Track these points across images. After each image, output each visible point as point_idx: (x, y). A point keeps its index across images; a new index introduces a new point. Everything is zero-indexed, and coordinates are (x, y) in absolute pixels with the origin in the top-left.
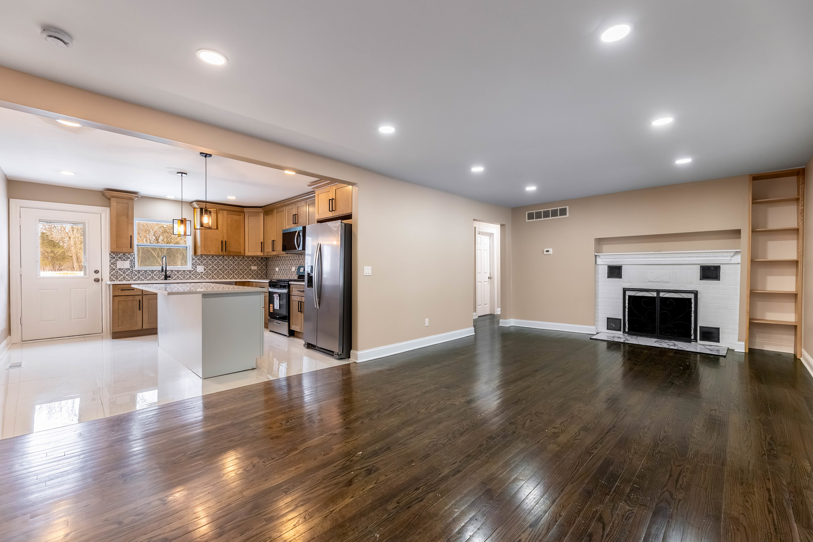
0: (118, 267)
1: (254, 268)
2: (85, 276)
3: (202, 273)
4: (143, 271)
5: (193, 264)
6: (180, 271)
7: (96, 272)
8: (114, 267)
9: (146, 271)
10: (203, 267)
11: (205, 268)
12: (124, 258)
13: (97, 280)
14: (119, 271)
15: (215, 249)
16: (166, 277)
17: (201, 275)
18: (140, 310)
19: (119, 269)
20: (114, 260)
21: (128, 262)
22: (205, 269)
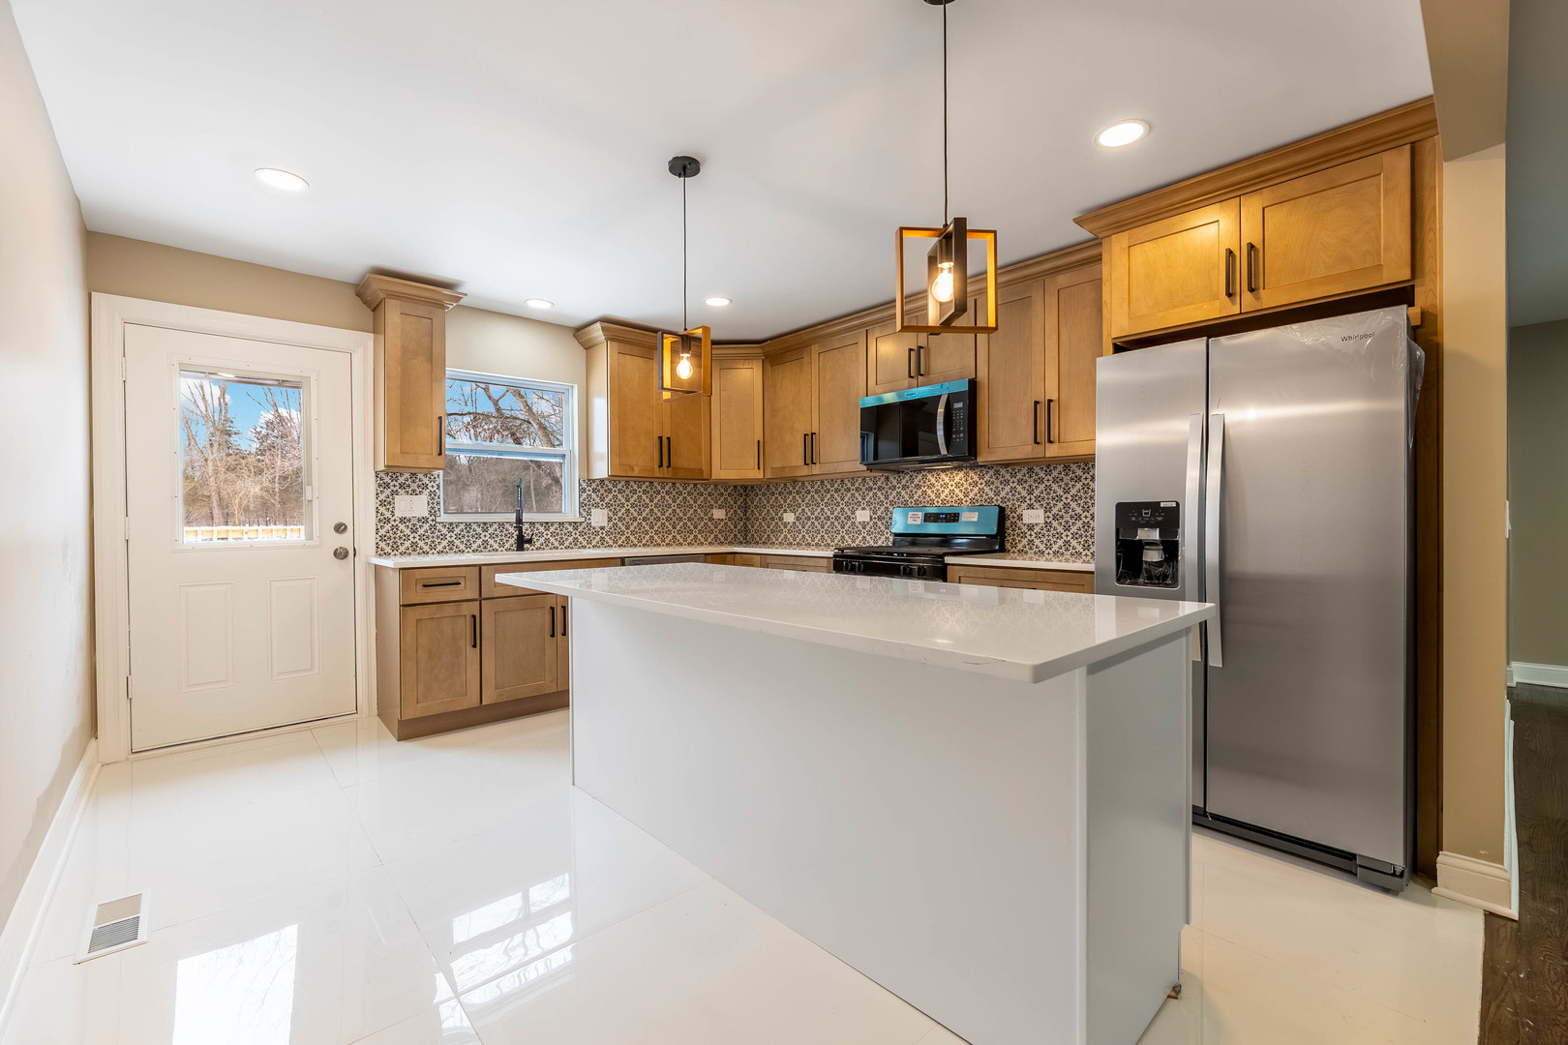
0: (398, 514)
1: (719, 514)
2: (310, 543)
3: (602, 528)
4: (462, 526)
5: (581, 505)
6: (552, 524)
7: (340, 528)
8: (388, 514)
9: (468, 525)
10: (606, 511)
11: (611, 514)
12: (414, 486)
13: (341, 554)
14: (402, 527)
15: (644, 459)
16: (522, 543)
17: (600, 537)
18: (474, 646)
19: (402, 520)
20: (388, 492)
21: (424, 498)
22: (610, 519)
